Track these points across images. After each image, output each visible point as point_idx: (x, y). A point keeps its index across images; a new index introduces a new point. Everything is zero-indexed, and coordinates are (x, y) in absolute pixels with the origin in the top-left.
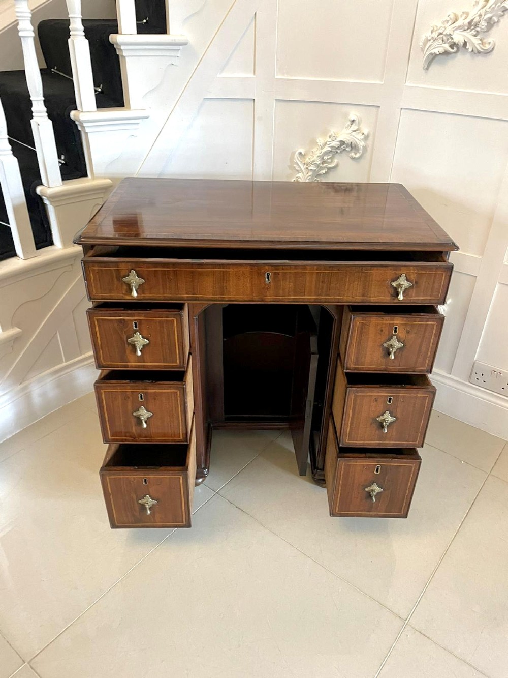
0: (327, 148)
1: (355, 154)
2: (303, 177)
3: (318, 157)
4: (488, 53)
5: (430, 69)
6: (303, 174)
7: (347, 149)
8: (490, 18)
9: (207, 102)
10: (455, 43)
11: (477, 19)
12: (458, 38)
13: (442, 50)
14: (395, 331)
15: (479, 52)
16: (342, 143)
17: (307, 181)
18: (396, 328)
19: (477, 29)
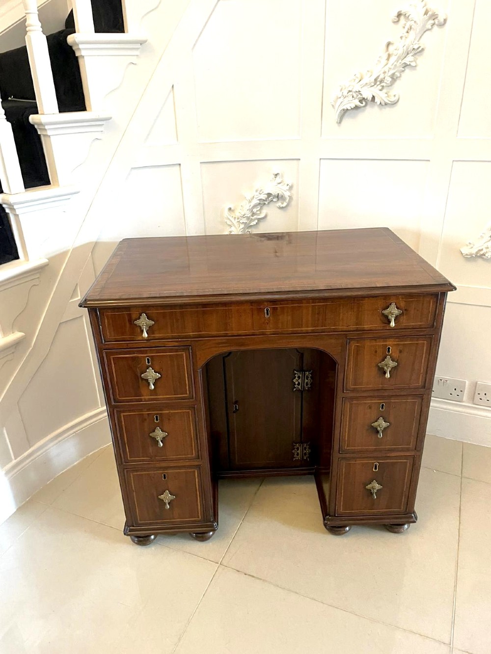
0: (255, 201)
1: (282, 203)
2: (237, 230)
3: (248, 210)
4: (394, 104)
5: (343, 122)
6: (236, 228)
7: (274, 200)
8: (394, 74)
9: (134, 171)
10: (364, 99)
11: (382, 76)
12: (367, 94)
13: (353, 106)
14: (389, 351)
15: (386, 104)
16: (269, 195)
17: (240, 233)
18: (389, 348)
19: (382, 84)
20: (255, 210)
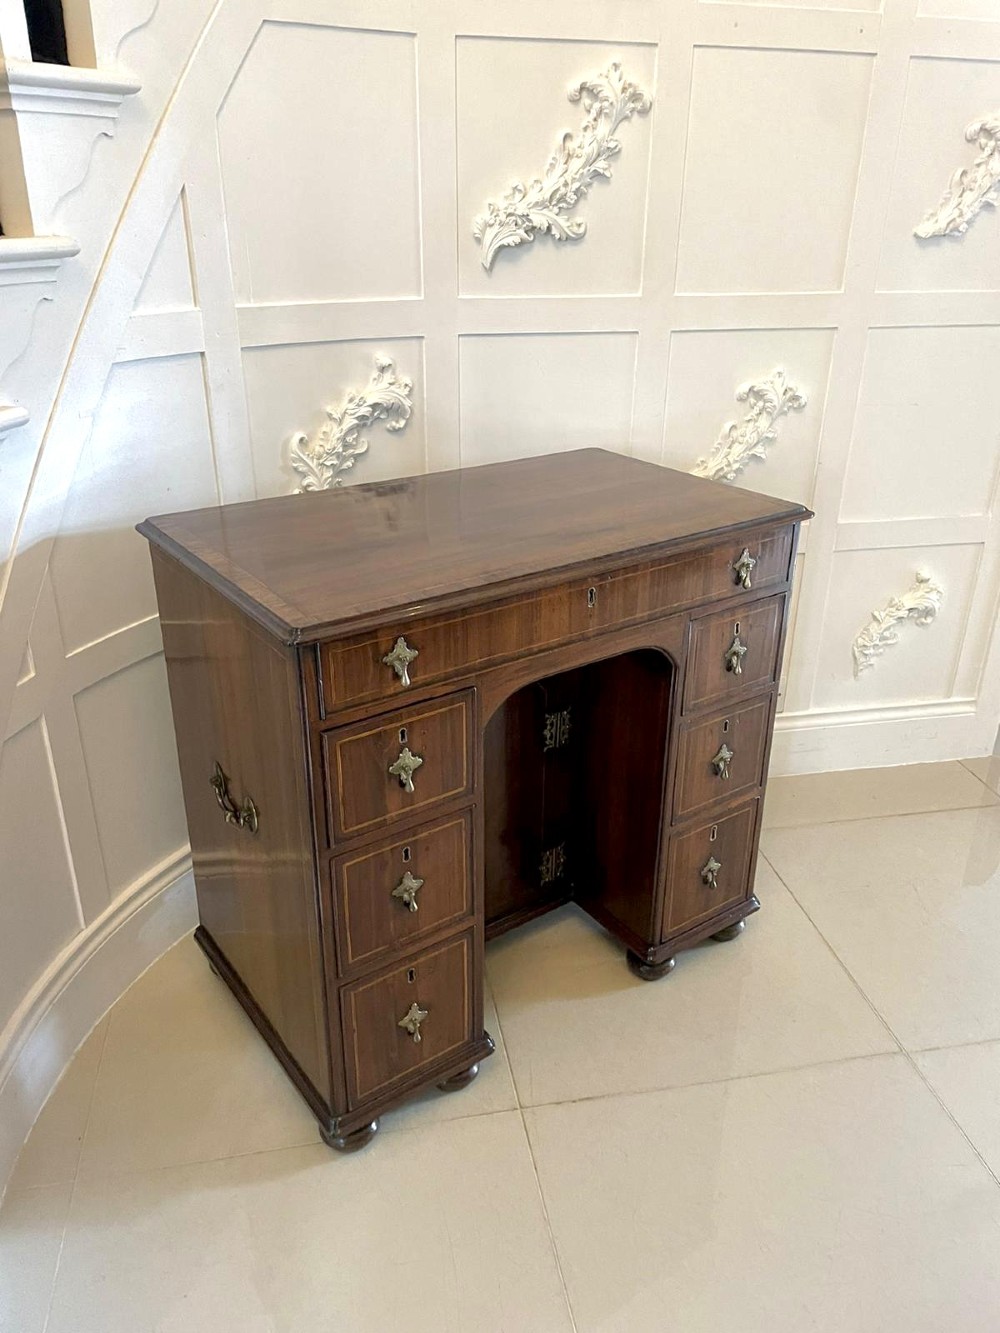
0: (350, 422)
1: (397, 422)
2: (318, 481)
3: (338, 439)
4: (578, 239)
5: (495, 270)
6: (316, 476)
7: (382, 416)
8: (578, 189)
9: (118, 371)
10: (534, 228)
11: (563, 190)
12: (539, 219)
13: (518, 240)
15: (568, 238)
16: (375, 406)
17: (326, 487)
19: (561, 205)
20: (349, 439)
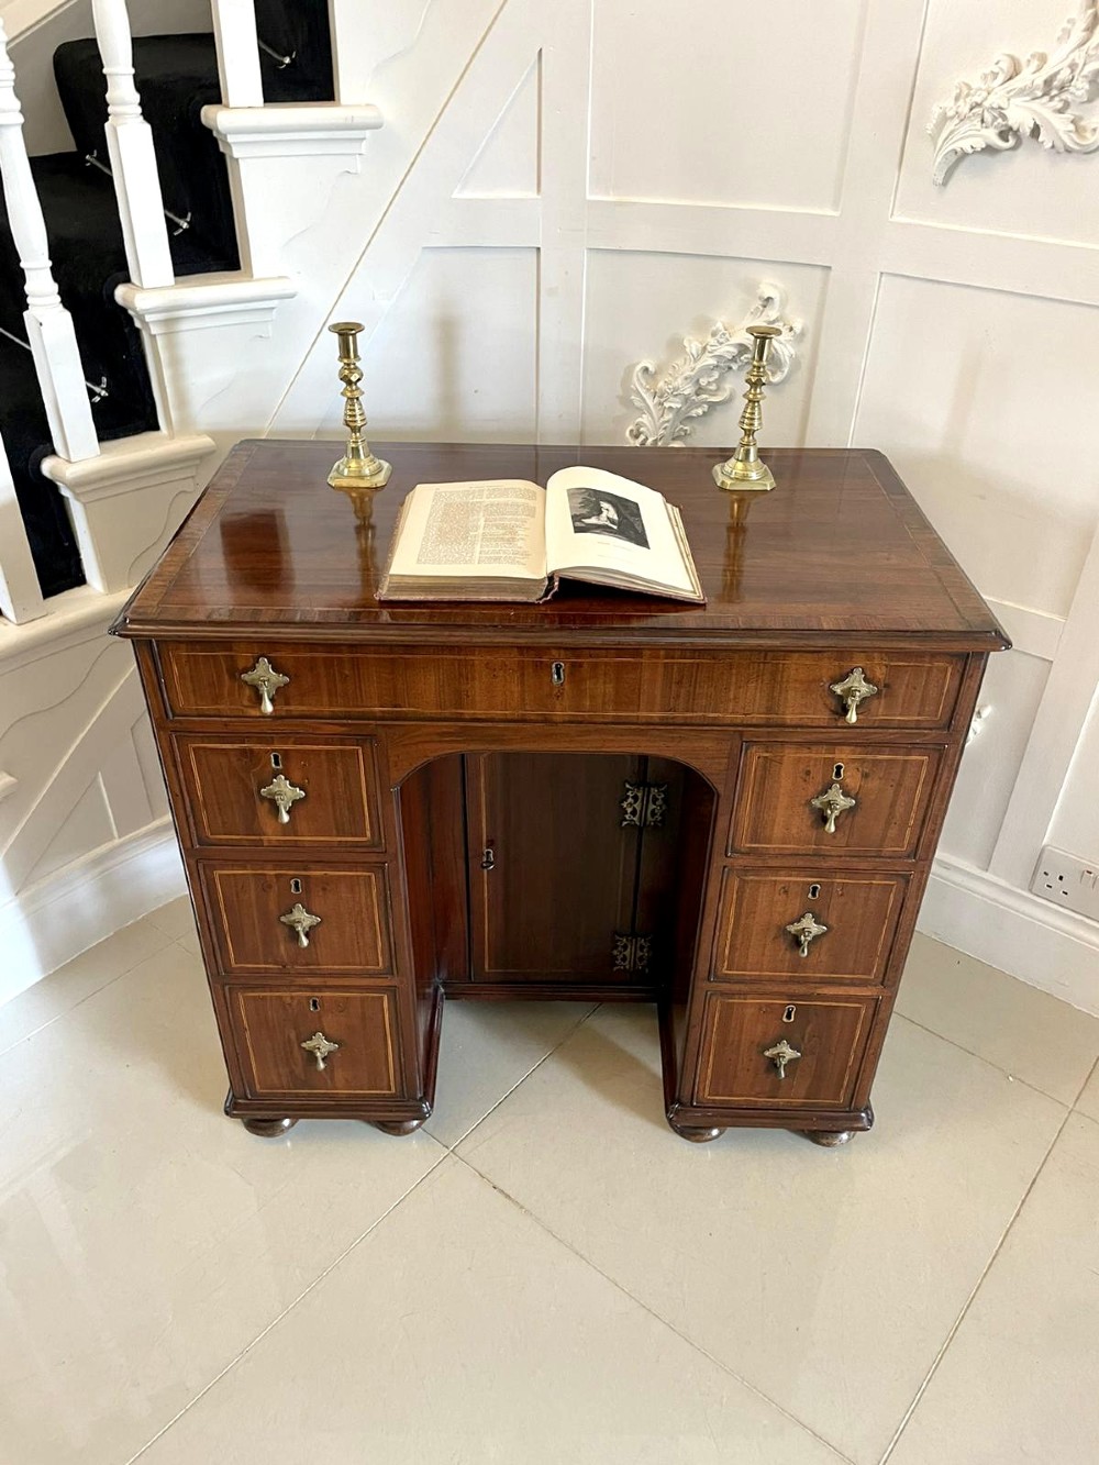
0: (707, 360)
1: (773, 374)
2: (651, 423)
3: (686, 378)
4: (1089, 153)
9: (432, 258)
10: (1011, 129)
12: (1021, 115)
13: (980, 145)
14: (838, 774)
15: (1069, 151)
18: (839, 768)
19: (1064, 97)
20: (703, 382)
